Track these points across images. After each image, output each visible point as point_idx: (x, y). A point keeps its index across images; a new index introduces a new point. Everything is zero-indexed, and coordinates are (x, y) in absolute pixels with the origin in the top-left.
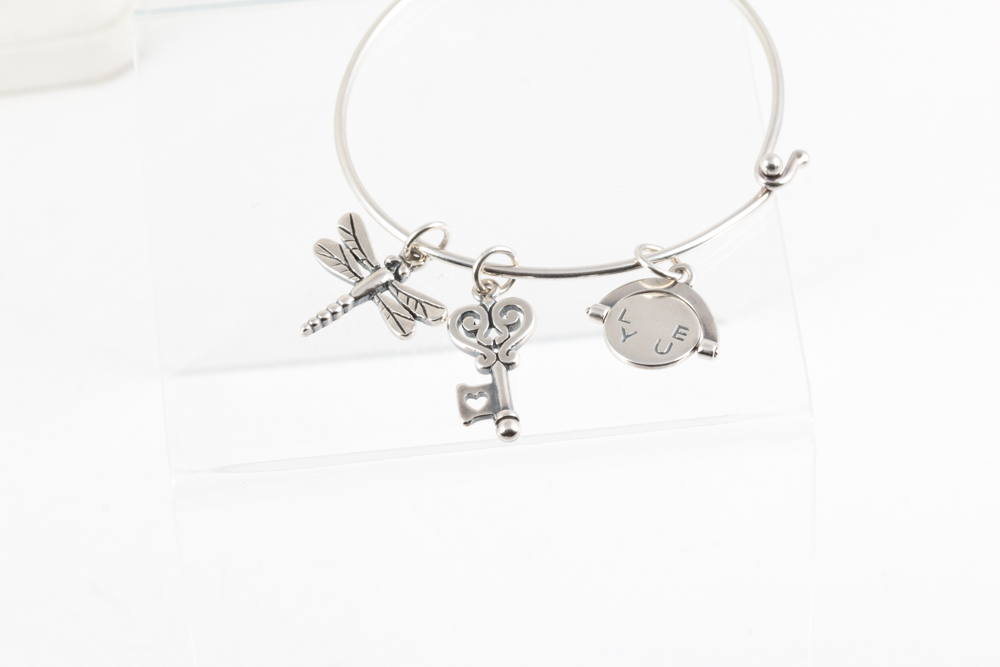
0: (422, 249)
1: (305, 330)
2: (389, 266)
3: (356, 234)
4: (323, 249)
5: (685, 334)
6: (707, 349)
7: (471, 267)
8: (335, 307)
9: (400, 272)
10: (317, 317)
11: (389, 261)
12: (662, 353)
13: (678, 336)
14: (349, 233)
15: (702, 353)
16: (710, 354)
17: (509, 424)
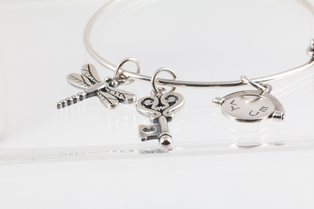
0: (125, 74)
1: (58, 105)
2: (107, 81)
3: (91, 71)
4: (72, 77)
5: (266, 110)
6: (277, 115)
7: (149, 80)
8: (76, 96)
9: (112, 83)
10: (66, 99)
11: (107, 79)
12: (253, 116)
13: (262, 110)
14: (87, 71)
15: (275, 117)
16: (279, 117)
17: (166, 138)
